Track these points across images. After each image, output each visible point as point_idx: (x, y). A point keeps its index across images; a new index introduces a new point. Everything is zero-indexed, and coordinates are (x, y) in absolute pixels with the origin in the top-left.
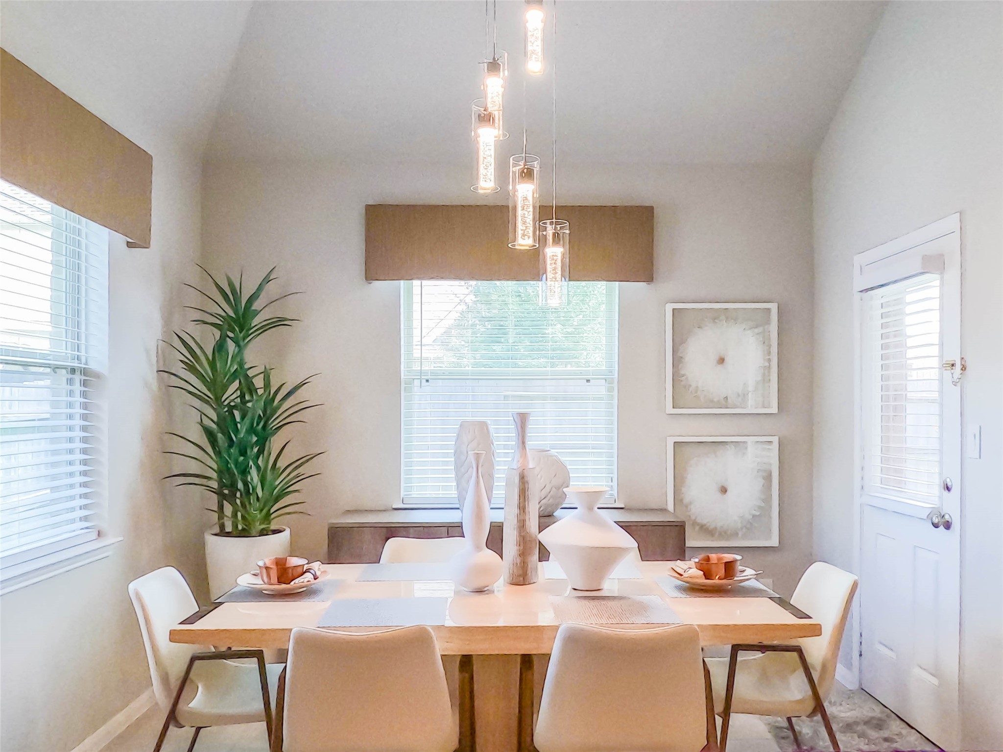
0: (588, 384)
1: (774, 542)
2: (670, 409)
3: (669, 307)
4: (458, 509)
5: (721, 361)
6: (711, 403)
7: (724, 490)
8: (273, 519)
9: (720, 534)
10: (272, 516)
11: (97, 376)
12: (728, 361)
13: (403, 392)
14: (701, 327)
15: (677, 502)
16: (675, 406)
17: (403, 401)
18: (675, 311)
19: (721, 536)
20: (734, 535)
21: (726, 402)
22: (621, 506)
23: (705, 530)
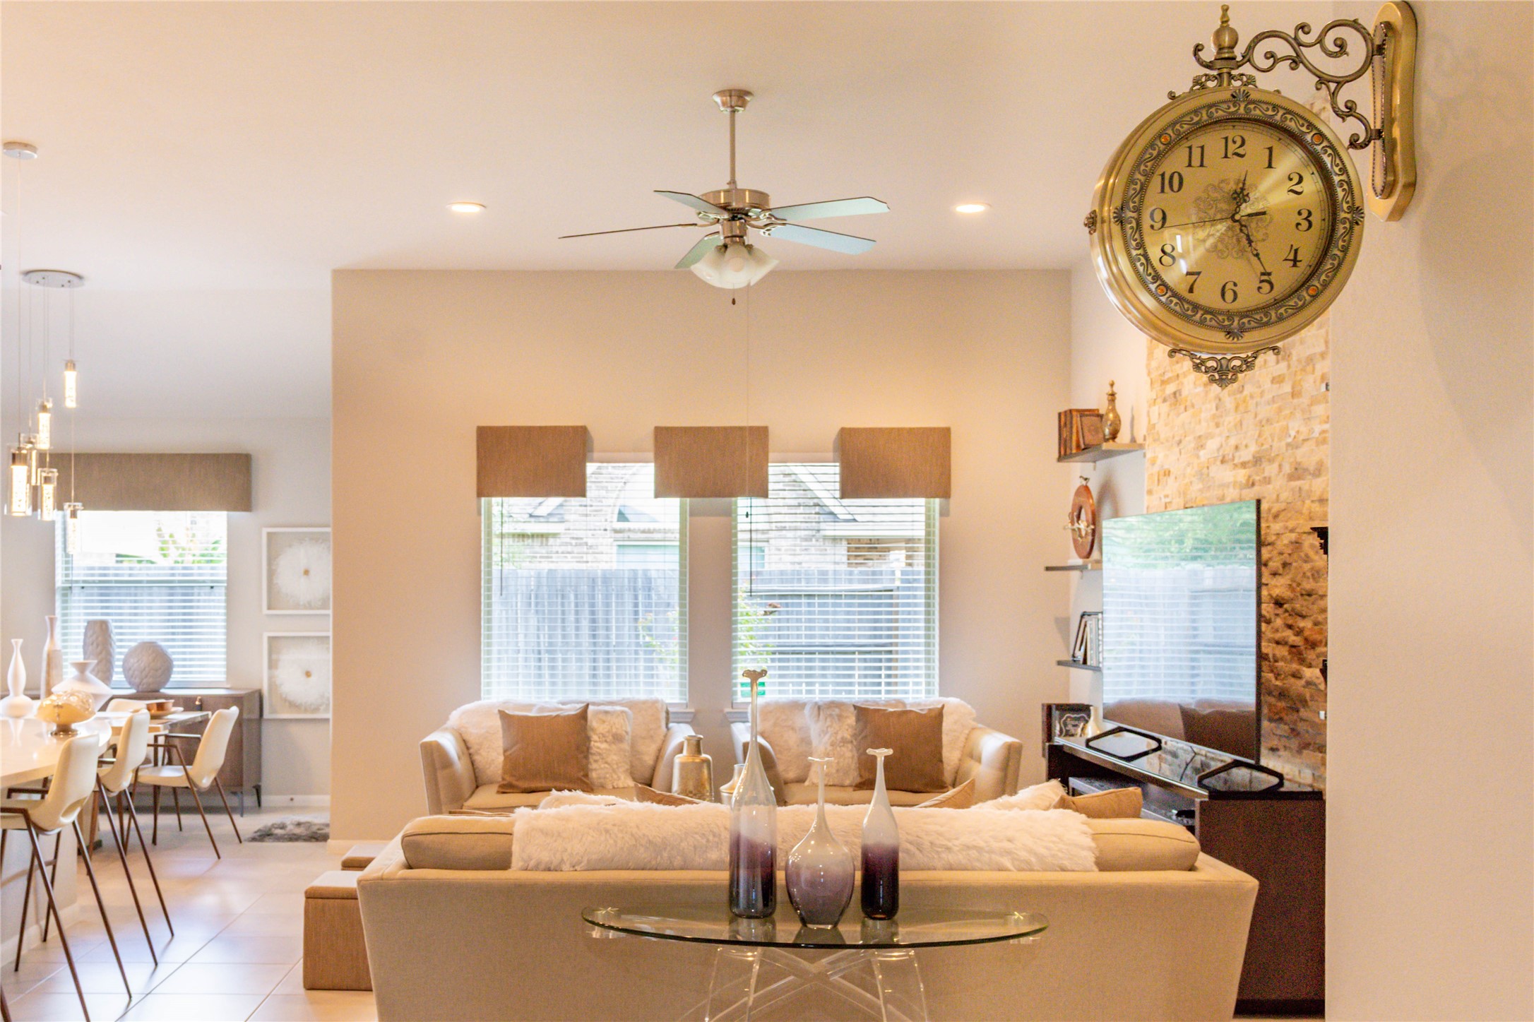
0: (213, 589)
2: (265, 611)
3: (265, 531)
5: (306, 572)
6: (297, 606)
7: (308, 674)
9: (306, 709)
12: (312, 573)
13: (58, 597)
14: (290, 546)
15: (272, 685)
16: (269, 608)
17: (58, 604)
18: (269, 534)
19: (306, 711)
20: (316, 710)
21: (309, 606)
22: (228, 686)
23: (293, 706)
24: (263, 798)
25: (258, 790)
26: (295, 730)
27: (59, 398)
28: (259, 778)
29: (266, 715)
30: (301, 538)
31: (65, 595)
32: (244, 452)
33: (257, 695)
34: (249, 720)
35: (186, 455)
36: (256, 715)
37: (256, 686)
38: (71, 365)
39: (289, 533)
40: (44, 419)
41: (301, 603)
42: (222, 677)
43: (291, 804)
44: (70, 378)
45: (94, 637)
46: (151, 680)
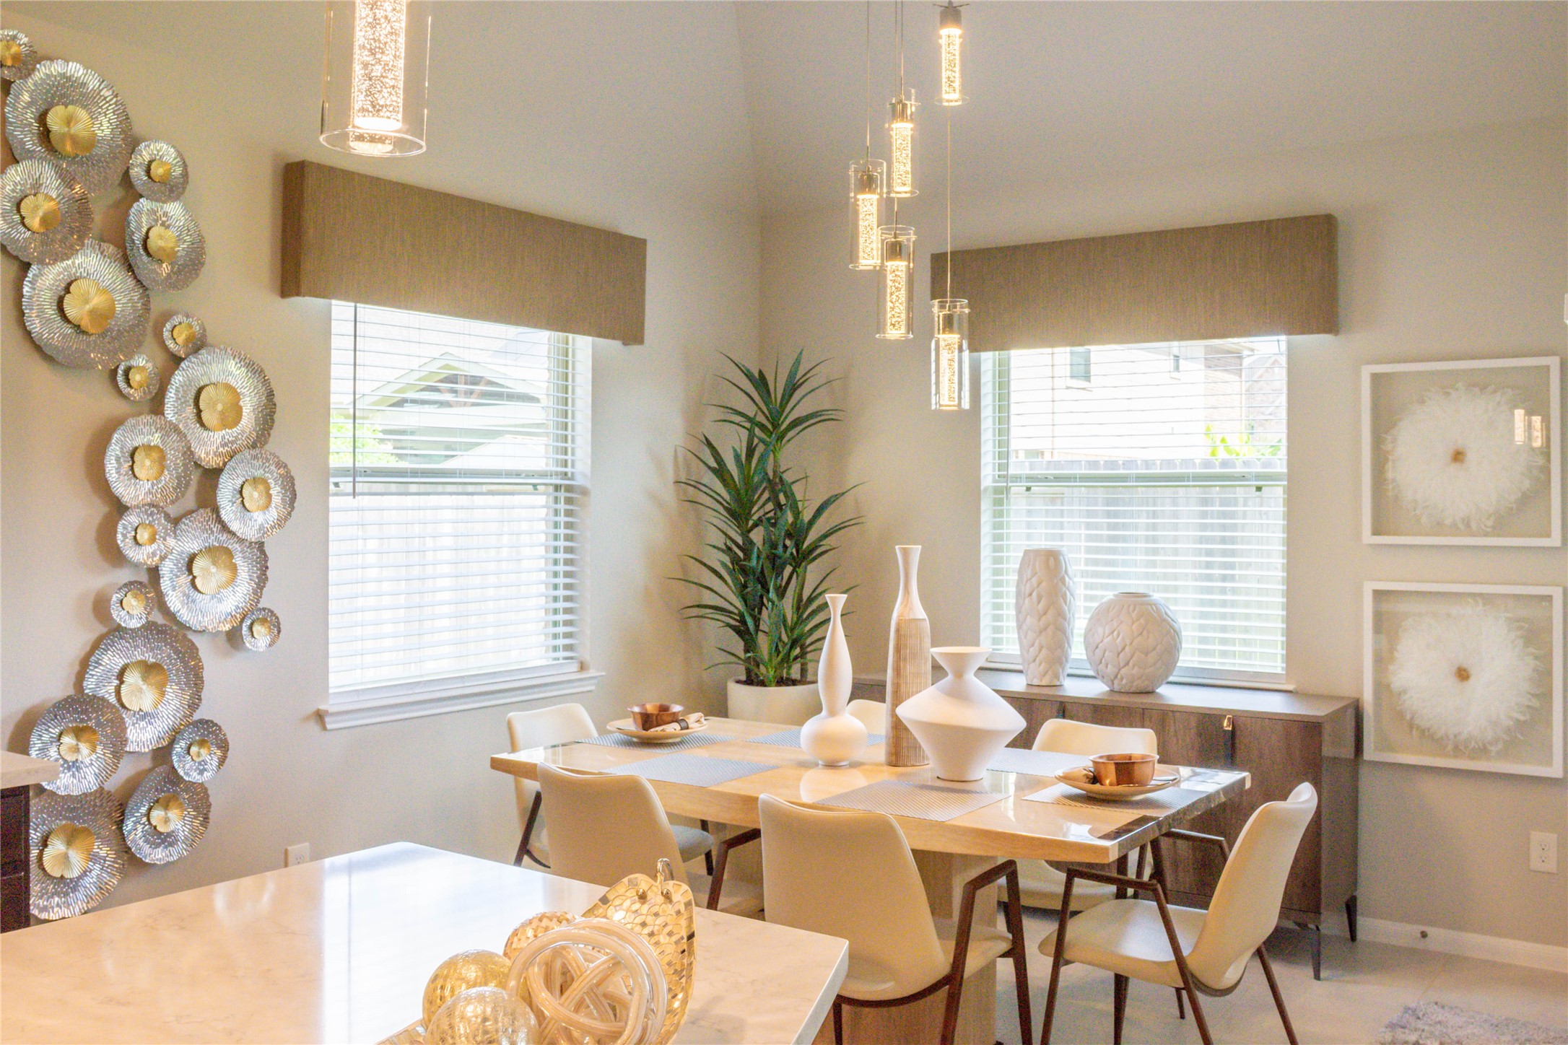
0: (1258, 493)
1: (1556, 771)
2: (1368, 537)
3: (1367, 372)
4: (1021, 672)
5: (1458, 456)
6: (1439, 528)
7: (1463, 674)
8: (811, 651)
9: (1456, 748)
10: (809, 649)
11: (584, 492)
12: (1471, 457)
13: (986, 506)
14: (1422, 402)
15: (1381, 687)
16: (1376, 532)
17: (986, 518)
18: (1376, 378)
19: (1458, 751)
20: (1482, 751)
21: (1466, 527)
22: (1290, 687)
23: (1428, 738)
24: (1361, 921)
25: (1351, 909)
26: (1431, 789)
27: (928, 84)
28: (1355, 884)
29: (1369, 753)
30: (1446, 383)
31: (998, 502)
32: (1323, 212)
33: (1350, 715)
34: (1335, 760)
35: (1206, 228)
36: (1348, 752)
37: (1347, 691)
38: (951, 14)
39: (1420, 373)
40: (902, 132)
41: (1448, 522)
42: (1278, 667)
43: (1421, 945)
44: (951, 38)
45: (1034, 581)
46: (1135, 671)
